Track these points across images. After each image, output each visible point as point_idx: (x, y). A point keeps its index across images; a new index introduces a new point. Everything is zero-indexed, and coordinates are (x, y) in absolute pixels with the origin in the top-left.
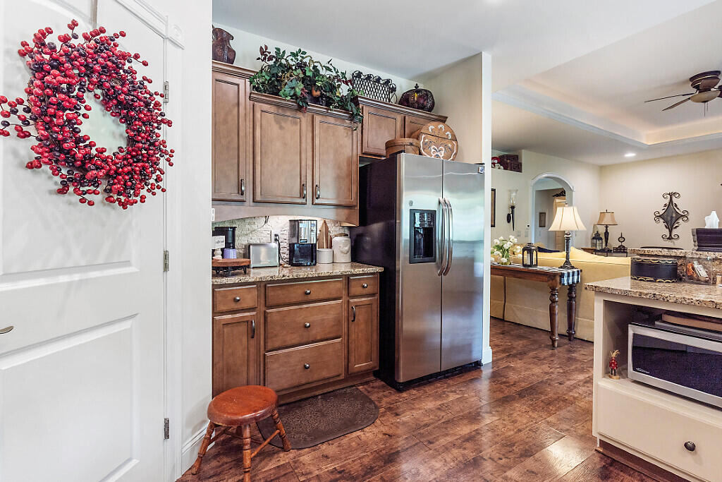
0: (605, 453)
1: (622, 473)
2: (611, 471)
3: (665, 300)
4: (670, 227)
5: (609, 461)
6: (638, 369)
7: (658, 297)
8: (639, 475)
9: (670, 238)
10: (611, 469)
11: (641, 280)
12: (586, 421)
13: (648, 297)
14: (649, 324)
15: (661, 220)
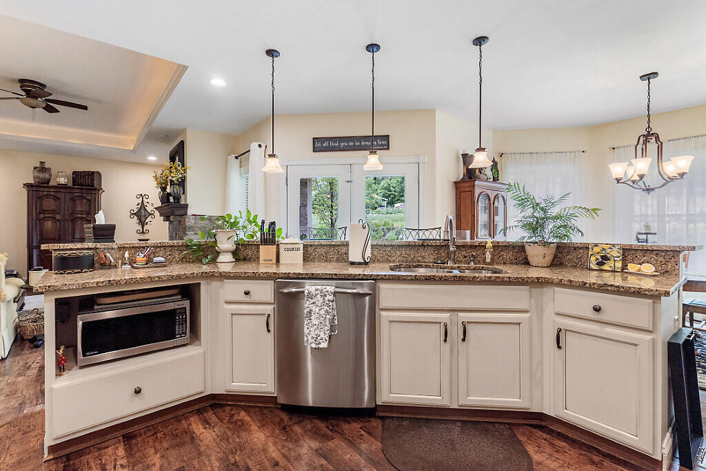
0: (56, 456)
1: (82, 458)
2: (74, 464)
3: (118, 283)
4: (142, 223)
5: (64, 459)
6: (88, 354)
7: (112, 282)
8: (94, 449)
9: (143, 232)
10: (71, 462)
11: (68, 273)
12: (8, 449)
13: (104, 284)
14: (90, 310)
15: (135, 217)
